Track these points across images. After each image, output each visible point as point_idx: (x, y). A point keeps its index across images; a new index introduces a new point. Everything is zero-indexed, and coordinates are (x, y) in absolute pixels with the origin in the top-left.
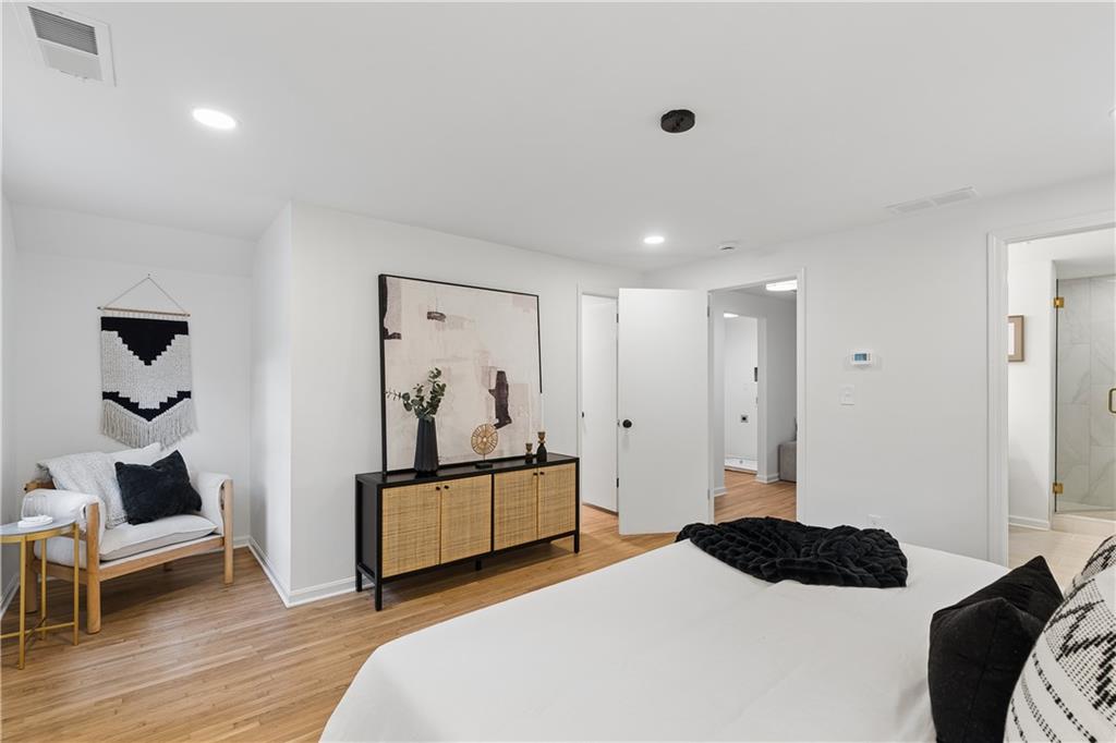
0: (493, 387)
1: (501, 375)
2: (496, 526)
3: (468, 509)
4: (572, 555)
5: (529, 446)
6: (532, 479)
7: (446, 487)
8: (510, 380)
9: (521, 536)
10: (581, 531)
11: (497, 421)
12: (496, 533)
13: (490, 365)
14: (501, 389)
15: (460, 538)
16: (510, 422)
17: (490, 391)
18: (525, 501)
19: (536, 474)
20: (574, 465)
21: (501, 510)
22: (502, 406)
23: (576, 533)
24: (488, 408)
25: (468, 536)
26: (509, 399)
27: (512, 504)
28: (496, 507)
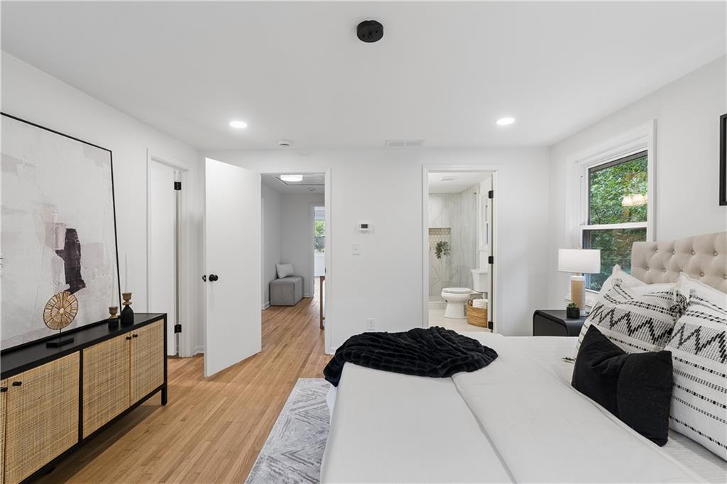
0: (62, 246)
1: (71, 234)
2: (86, 411)
3: (49, 402)
4: (160, 409)
5: (113, 310)
6: (125, 345)
7: (17, 384)
8: (82, 238)
9: (114, 408)
10: (169, 383)
11: (68, 287)
12: (85, 418)
13: (56, 221)
14: (71, 250)
15: (37, 443)
16: (84, 286)
17: (57, 252)
18: (118, 370)
19: (128, 338)
20: (162, 320)
21: (91, 390)
22: (74, 269)
23: (163, 388)
24: (56, 273)
25: (48, 436)
26: (82, 260)
27: (104, 378)
28: (85, 387)
